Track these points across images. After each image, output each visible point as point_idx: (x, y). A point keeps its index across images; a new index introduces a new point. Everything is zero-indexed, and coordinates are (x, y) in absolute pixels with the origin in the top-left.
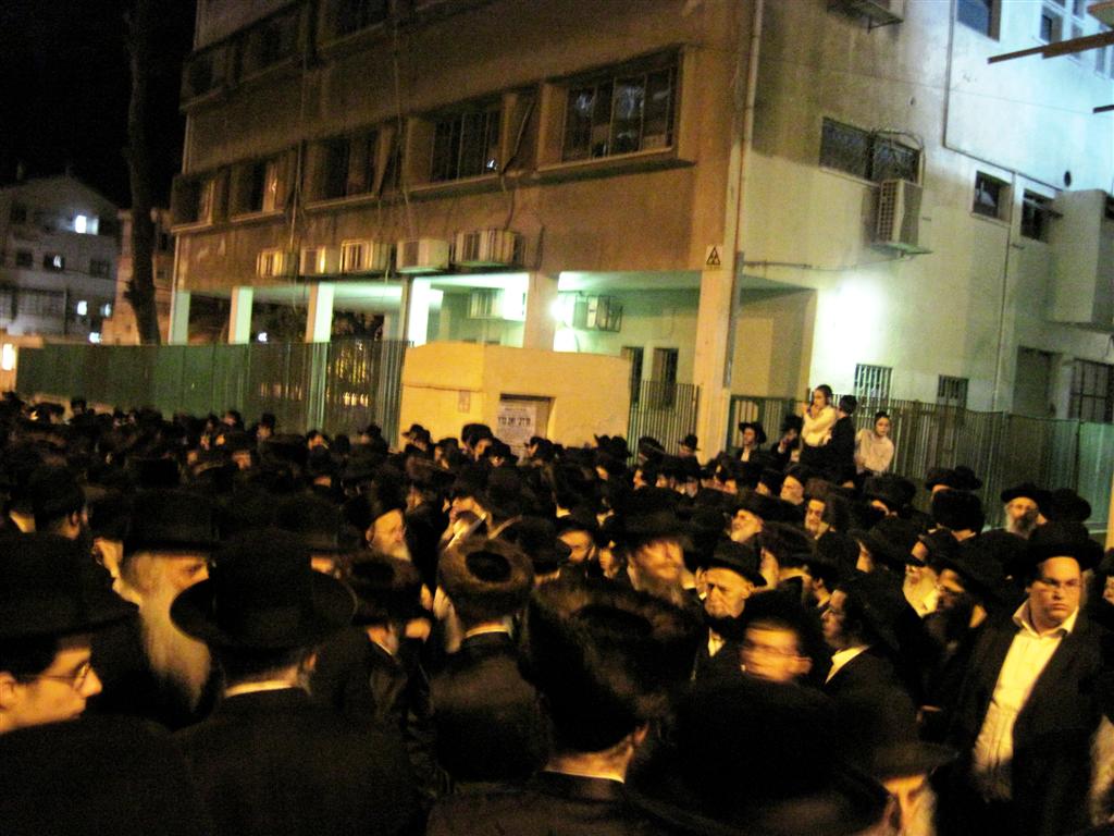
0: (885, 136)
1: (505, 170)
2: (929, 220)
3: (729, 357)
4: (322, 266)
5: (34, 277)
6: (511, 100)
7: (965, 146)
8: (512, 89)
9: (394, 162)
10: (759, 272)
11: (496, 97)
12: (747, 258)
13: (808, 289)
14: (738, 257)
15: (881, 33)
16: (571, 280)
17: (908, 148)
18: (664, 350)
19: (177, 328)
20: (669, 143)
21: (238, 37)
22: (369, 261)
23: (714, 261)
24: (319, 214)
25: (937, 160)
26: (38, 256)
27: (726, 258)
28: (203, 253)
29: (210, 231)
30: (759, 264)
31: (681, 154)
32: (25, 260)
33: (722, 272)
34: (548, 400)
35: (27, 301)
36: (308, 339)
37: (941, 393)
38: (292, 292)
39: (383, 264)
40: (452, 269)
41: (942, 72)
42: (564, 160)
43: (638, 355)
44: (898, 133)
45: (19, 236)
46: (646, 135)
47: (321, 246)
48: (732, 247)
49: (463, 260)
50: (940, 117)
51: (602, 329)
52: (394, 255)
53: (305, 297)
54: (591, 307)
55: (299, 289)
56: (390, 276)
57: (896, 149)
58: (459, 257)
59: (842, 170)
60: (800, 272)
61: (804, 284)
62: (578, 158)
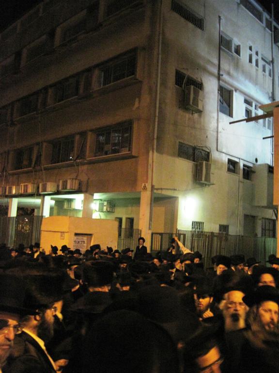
0: (198, 148)
1: (76, 160)
2: (213, 174)
3: (151, 220)
4: (14, 192)
6: (77, 137)
7: (224, 151)
8: (77, 134)
9: (39, 157)
10: (159, 192)
11: (73, 136)
12: (155, 187)
13: (175, 197)
14: (153, 187)
15: (196, 115)
16: (97, 196)
17: (206, 151)
18: (129, 218)
20: (129, 150)
22: (30, 190)
23: (145, 188)
24: (13, 174)
25: (215, 155)
27: (149, 187)
30: (159, 189)
31: (133, 154)
33: (147, 192)
34: (91, 235)
36: (9, 216)
37: (220, 230)
38: (3, 201)
39: (35, 191)
40: (58, 193)
42: (95, 156)
43: (120, 220)
44: (203, 147)
46: (121, 148)
47: (14, 185)
48: (151, 184)
49: (62, 189)
50: (215, 141)
51: (108, 212)
52: (38, 188)
53: (8, 203)
54: (105, 204)
55: (6, 200)
56: (37, 195)
57: (202, 152)
58: (60, 188)
59: (185, 158)
60: (173, 191)
61: (174, 195)
62: (99, 156)
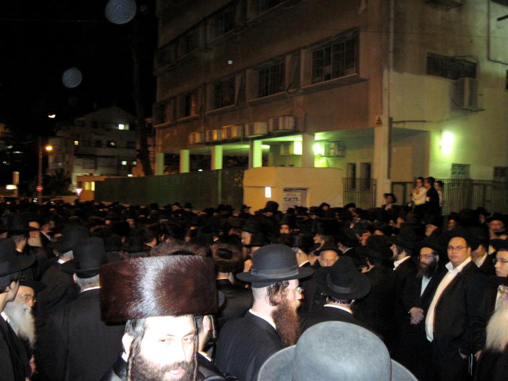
0: (459, 58)
1: (288, 89)
2: (482, 95)
3: (389, 166)
4: (215, 137)
5: (103, 151)
6: (288, 58)
7: (500, 59)
8: (288, 53)
9: (242, 89)
10: (401, 126)
11: (283, 56)
12: (394, 120)
13: (426, 131)
14: (391, 120)
15: (453, 11)
16: (319, 136)
17: (470, 63)
18: (366, 164)
19: (159, 168)
20: (356, 72)
21: (175, 41)
22: (235, 134)
23: (379, 123)
24: (213, 115)
25: (486, 67)
26: (104, 142)
27: (385, 121)
28: (167, 136)
29: (170, 126)
30: (400, 122)
31: (362, 76)
32: (99, 144)
33: (383, 127)
35: (101, 161)
36: (212, 169)
37: (496, 174)
38: (204, 149)
39: (240, 135)
40: (269, 135)
41: (485, 26)
42: (313, 83)
43: (354, 167)
44: (465, 56)
45: (96, 134)
46: (347, 68)
47: (215, 129)
48: (387, 116)
49: (273, 130)
50: (485, 46)
51: (337, 156)
52: (244, 130)
53: (210, 152)
54: (332, 147)
55: (207, 148)
56: (244, 140)
57: (464, 63)
58: (271, 129)
59: (438, 75)
60: (421, 123)
61: (424, 129)
62: (318, 82)
